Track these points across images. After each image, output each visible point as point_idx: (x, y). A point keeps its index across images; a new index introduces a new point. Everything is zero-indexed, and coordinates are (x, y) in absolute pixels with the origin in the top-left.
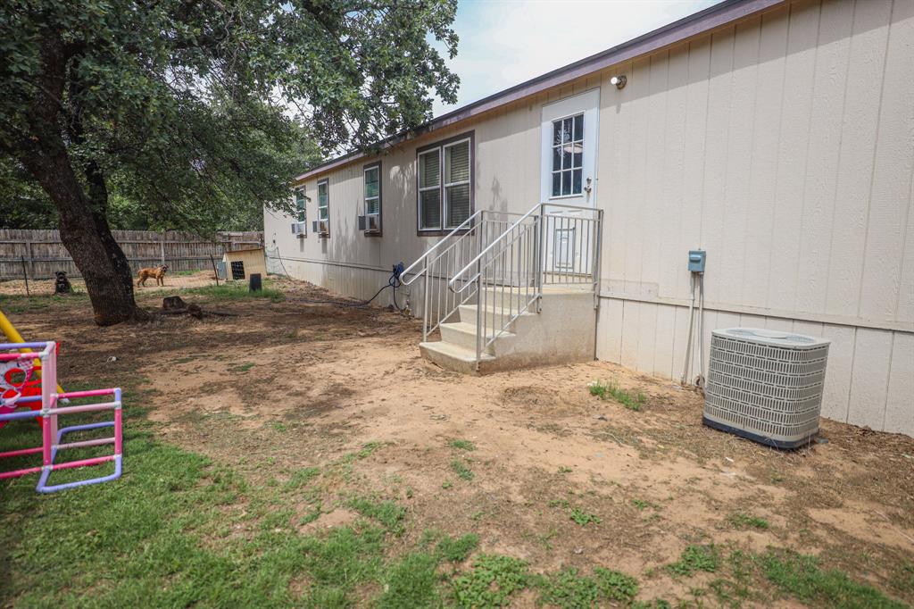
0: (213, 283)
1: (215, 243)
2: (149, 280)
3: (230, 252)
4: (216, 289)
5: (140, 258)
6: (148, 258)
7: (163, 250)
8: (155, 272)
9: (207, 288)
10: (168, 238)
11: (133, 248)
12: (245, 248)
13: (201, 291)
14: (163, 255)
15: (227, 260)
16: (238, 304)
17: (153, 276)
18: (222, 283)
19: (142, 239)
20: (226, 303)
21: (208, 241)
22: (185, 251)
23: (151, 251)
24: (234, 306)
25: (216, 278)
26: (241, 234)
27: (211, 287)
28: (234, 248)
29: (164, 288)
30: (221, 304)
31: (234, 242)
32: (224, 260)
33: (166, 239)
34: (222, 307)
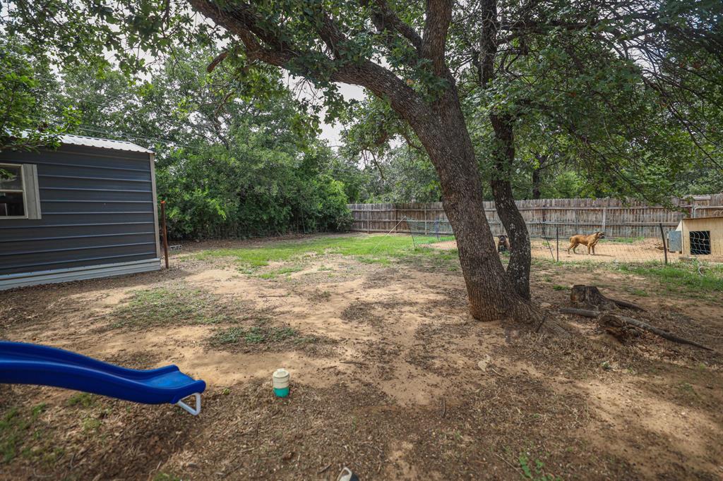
0: (659, 257)
1: (668, 208)
2: (581, 246)
3: (689, 220)
4: (664, 270)
5: (582, 223)
6: (589, 223)
7: (604, 217)
8: (587, 239)
9: (649, 265)
10: (611, 204)
11: (576, 214)
12: (711, 214)
13: (639, 269)
14: (604, 221)
15: (683, 229)
16: (707, 311)
17: (585, 243)
18: (674, 258)
19: (586, 205)
20: (681, 303)
21: (658, 206)
22: (629, 217)
23: (592, 217)
24: (696, 314)
25: (664, 249)
26: (708, 197)
27: (655, 264)
28: (694, 214)
29: (594, 257)
30: (669, 302)
31: (696, 206)
32: (679, 228)
33: (609, 206)
34: (672, 309)
